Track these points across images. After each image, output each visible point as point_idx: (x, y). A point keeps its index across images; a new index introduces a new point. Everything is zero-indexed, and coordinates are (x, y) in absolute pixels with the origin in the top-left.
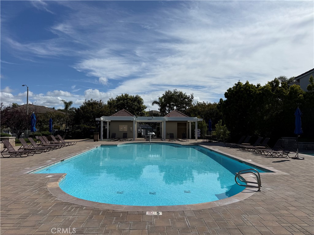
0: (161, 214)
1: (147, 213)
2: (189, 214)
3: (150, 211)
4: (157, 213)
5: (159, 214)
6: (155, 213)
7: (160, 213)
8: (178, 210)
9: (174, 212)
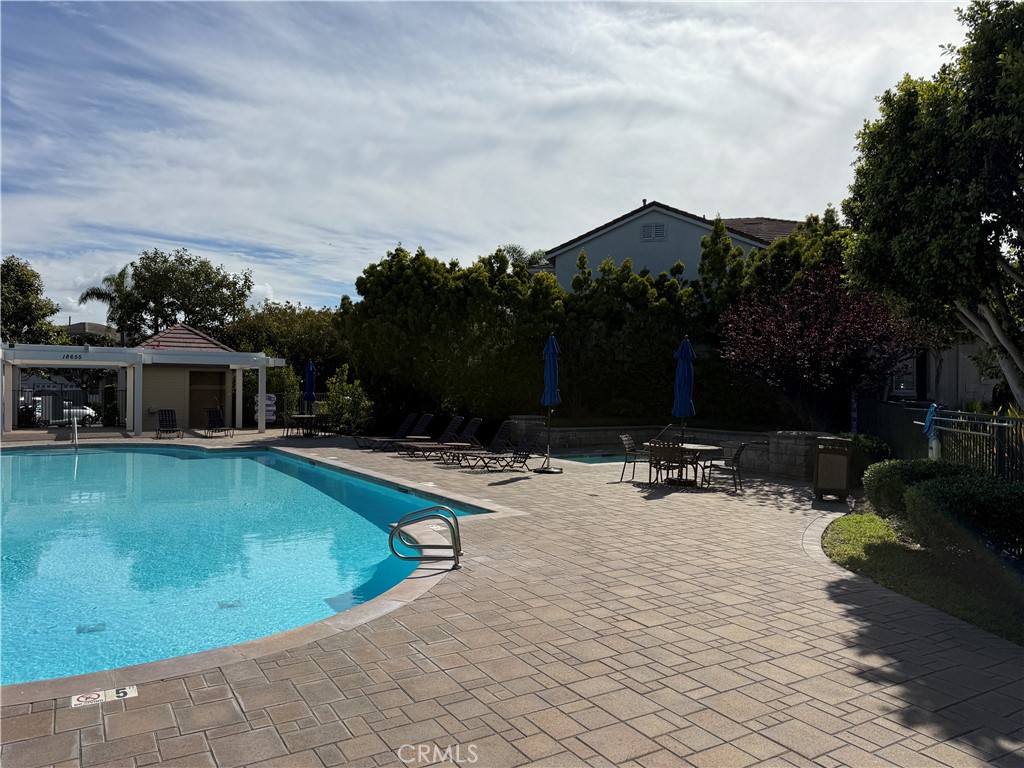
0: (132, 692)
1: (74, 702)
2: (241, 676)
3: (88, 691)
4: (118, 692)
5: (125, 694)
6: (110, 695)
7: (127, 690)
8: (199, 669)
9: (183, 678)
